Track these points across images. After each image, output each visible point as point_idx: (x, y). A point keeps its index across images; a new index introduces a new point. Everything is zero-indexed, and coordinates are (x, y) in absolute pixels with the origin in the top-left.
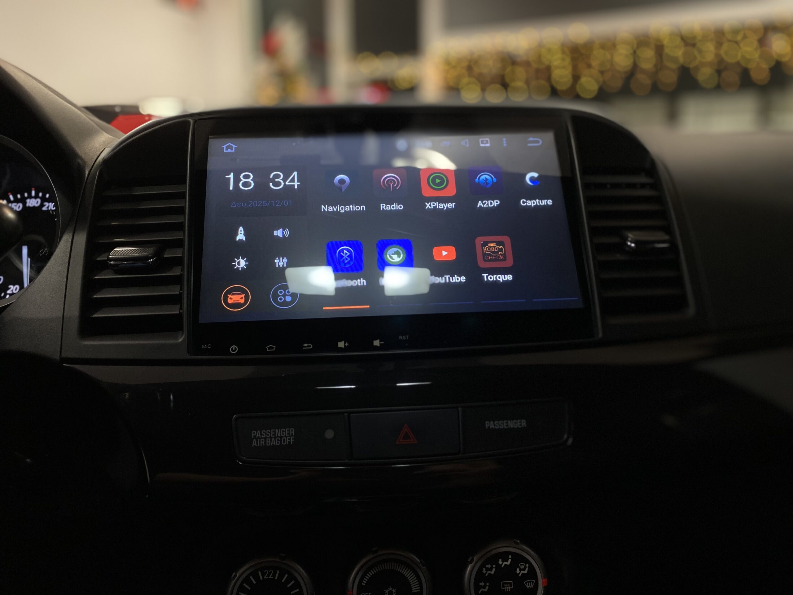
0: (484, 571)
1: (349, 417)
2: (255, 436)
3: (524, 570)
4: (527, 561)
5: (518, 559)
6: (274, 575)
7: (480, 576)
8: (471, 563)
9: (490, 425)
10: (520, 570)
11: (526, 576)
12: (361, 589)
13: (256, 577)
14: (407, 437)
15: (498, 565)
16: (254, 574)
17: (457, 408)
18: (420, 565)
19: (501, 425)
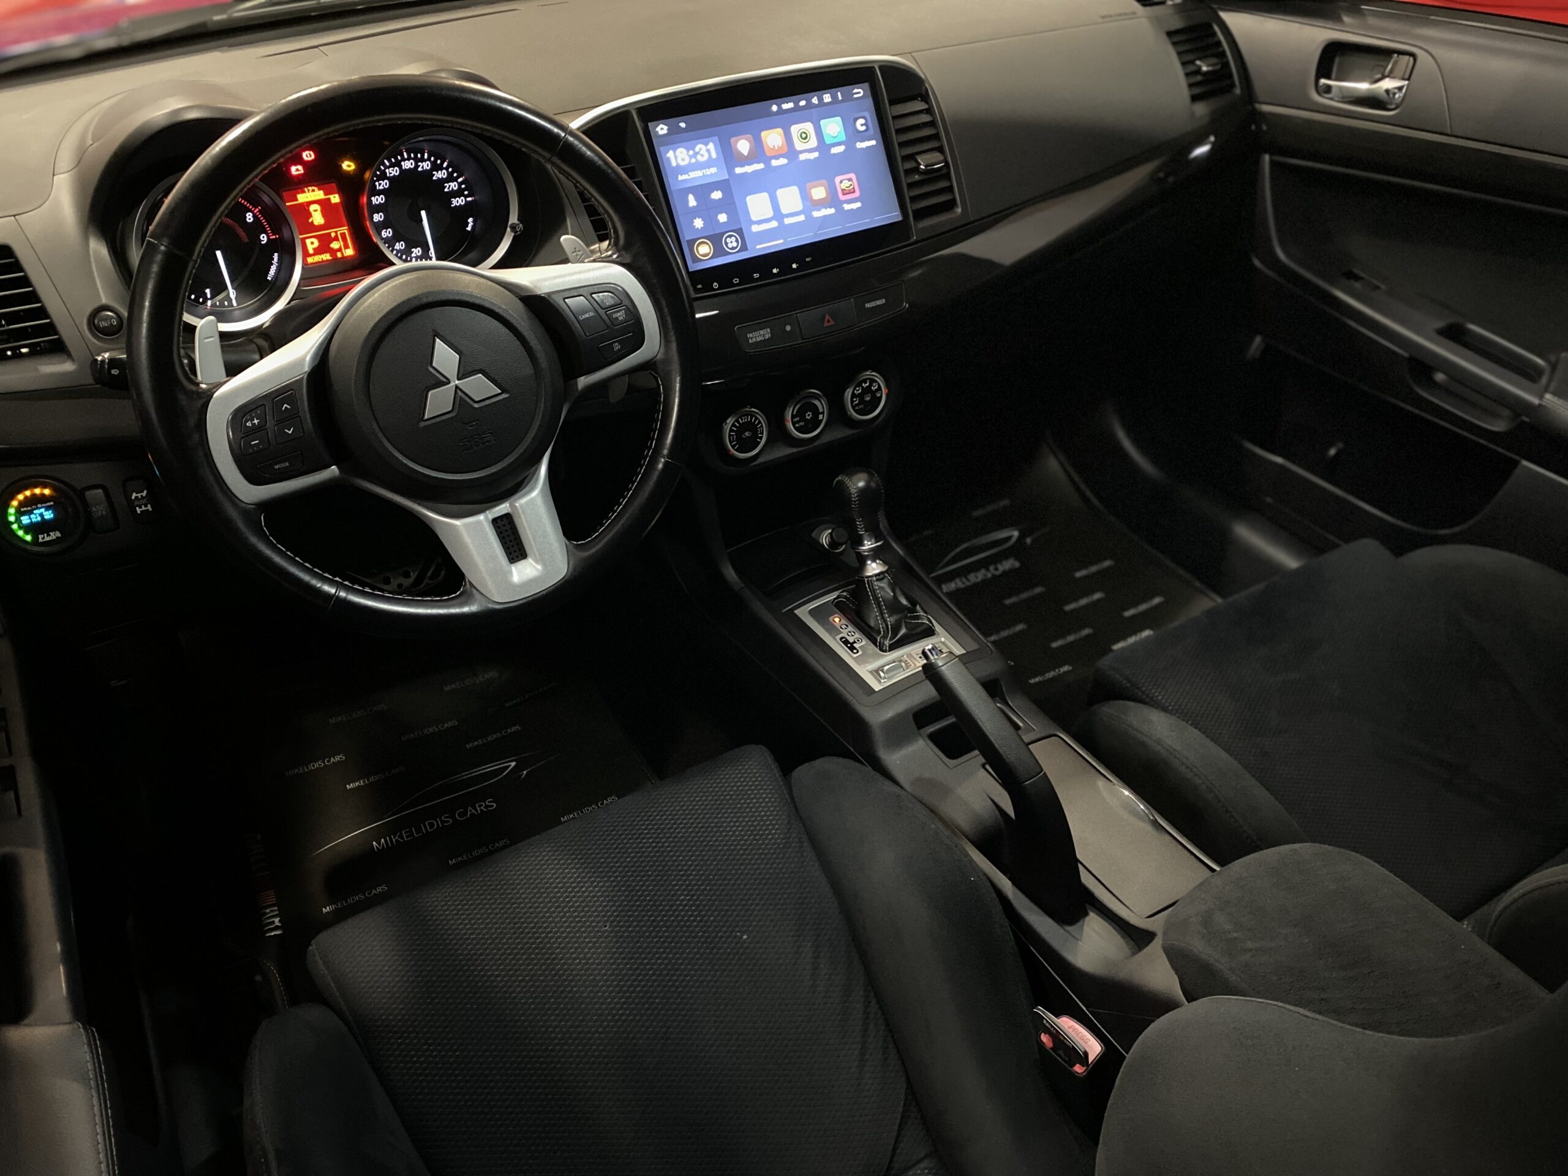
0: (855, 392)
1: (796, 315)
2: (749, 337)
3: (875, 386)
4: (876, 381)
5: (872, 381)
6: (747, 419)
7: (853, 395)
8: (847, 389)
9: (867, 305)
11: (876, 390)
12: (793, 417)
13: (739, 422)
14: (828, 321)
15: (863, 387)
16: (737, 421)
17: (851, 299)
18: (822, 396)
19: (873, 304)
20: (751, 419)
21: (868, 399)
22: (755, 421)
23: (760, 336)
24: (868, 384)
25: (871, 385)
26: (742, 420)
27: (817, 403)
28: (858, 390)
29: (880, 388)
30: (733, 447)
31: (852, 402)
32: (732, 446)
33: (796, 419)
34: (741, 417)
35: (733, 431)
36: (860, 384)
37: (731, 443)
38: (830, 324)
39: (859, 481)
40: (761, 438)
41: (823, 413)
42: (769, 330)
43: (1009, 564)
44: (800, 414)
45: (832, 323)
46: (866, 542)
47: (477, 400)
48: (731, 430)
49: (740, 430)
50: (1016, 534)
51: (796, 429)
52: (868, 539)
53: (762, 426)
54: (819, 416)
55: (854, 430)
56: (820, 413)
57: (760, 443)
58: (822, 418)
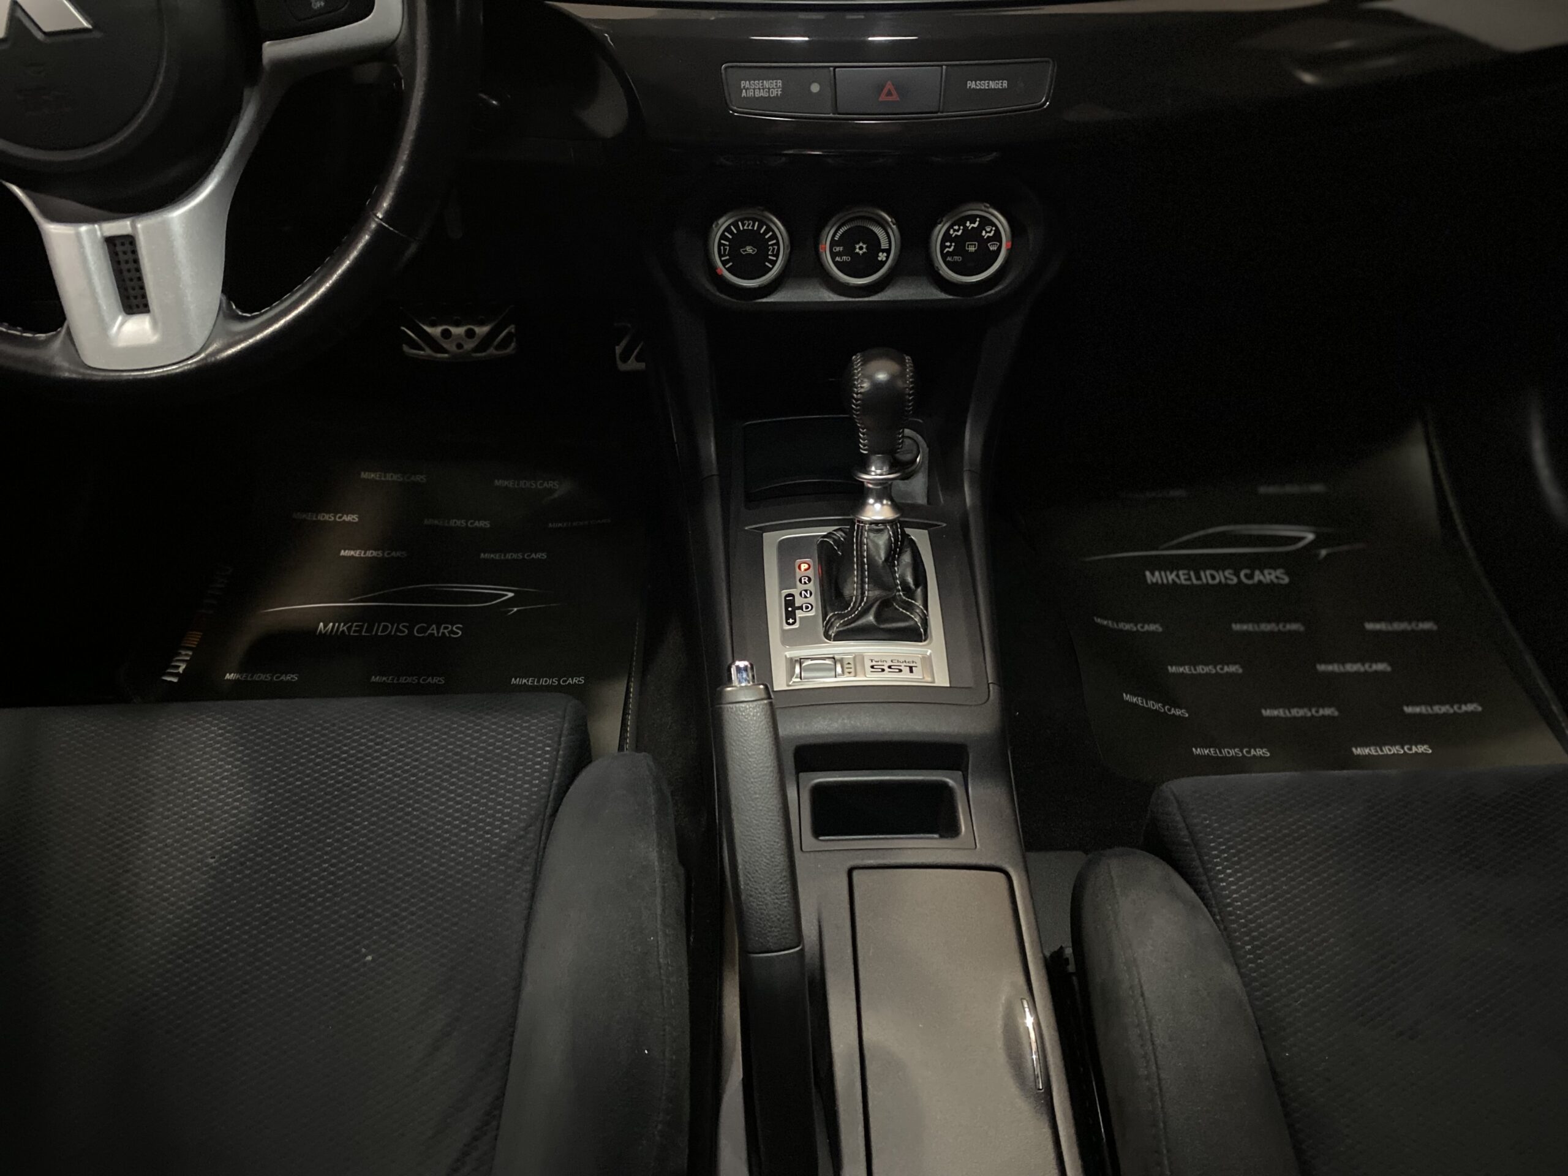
0: (951, 232)
1: (834, 70)
2: (744, 87)
3: (990, 232)
4: (993, 224)
5: (986, 222)
6: (753, 226)
7: (947, 237)
8: (940, 223)
9: (971, 85)
10: (987, 232)
11: (989, 239)
12: (833, 243)
13: (737, 227)
14: (889, 94)
15: (966, 228)
16: (735, 224)
17: (941, 66)
18: (891, 224)
19: (983, 85)
20: (760, 228)
21: (972, 249)
22: (766, 232)
23: (763, 89)
24: (976, 225)
25: (981, 227)
26: (743, 225)
27: (878, 231)
28: (958, 231)
29: (997, 237)
30: (724, 263)
31: (943, 247)
32: (722, 262)
33: (838, 249)
34: (743, 221)
35: (726, 239)
36: (961, 222)
37: (720, 256)
38: (890, 99)
39: (878, 370)
40: (774, 263)
41: (888, 251)
42: (780, 83)
43: (1269, 576)
44: (847, 241)
45: (895, 97)
46: (873, 469)
47: (46, 29)
48: (723, 237)
49: (738, 240)
50: (1311, 537)
51: (836, 264)
52: (878, 465)
53: (777, 244)
54: (880, 254)
55: (943, 296)
56: (883, 251)
57: (771, 269)
58: (884, 259)
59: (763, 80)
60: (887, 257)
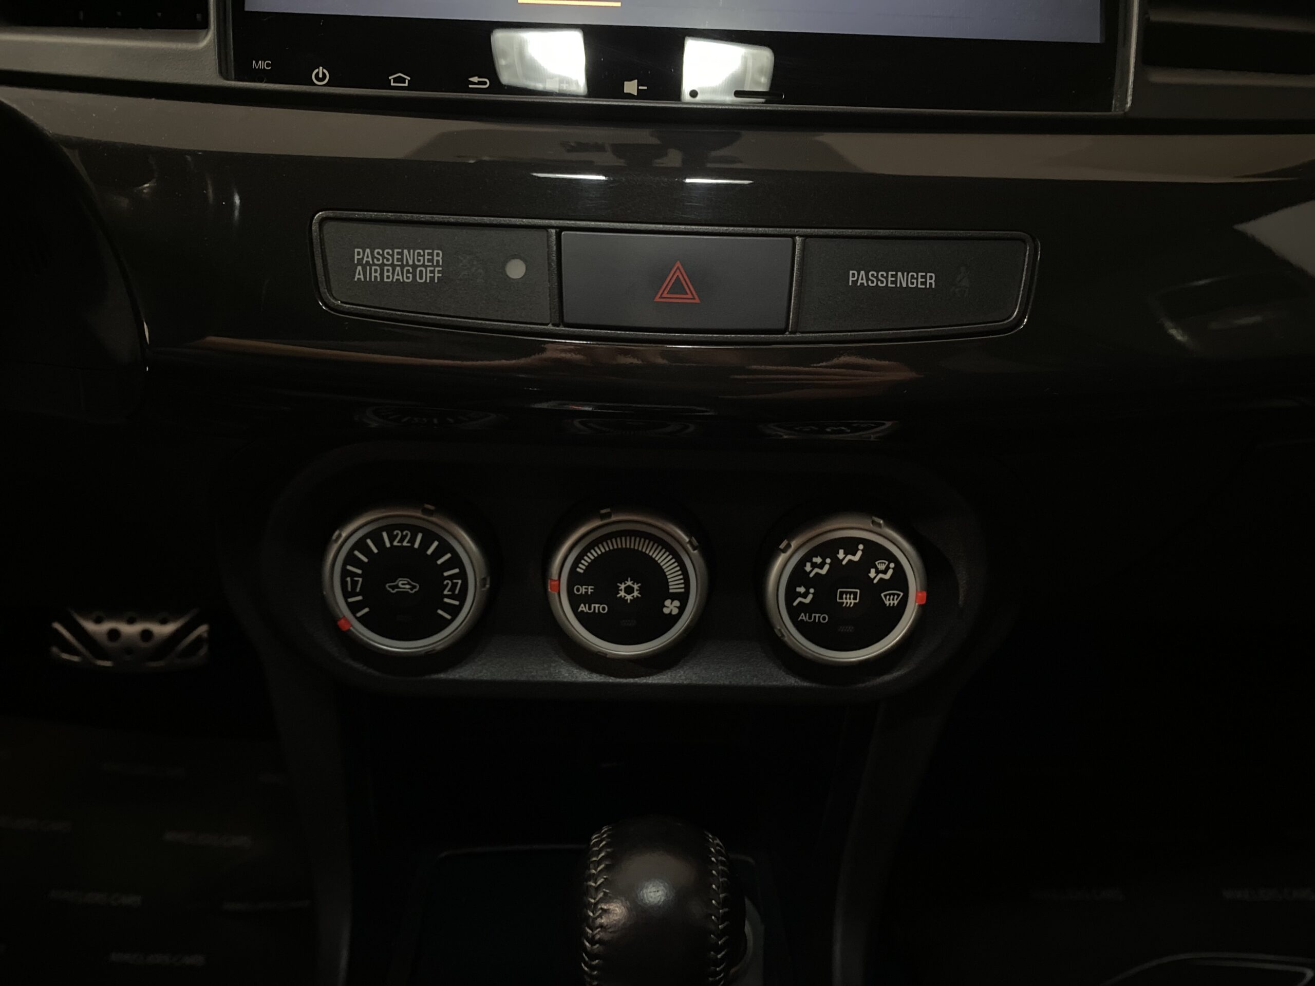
0: (808, 567)
1: (559, 236)
2: (361, 260)
3: (885, 572)
4: (891, 558)
5: (875, 552)
6: (412, 541)
7: (798, 576)
8: (784, 551)
9: (857, 277)
10: (878, 572)
11: (883, 584)
12: (573, 580)
14: (678, 288)
17: (793, 236)
18: (689, 547)
19: (882, 279)
20: (425, 544)
21: (849, 601)
22: (438, 553)
23: (402, 267)
24: (856, 558)
26: (392, 538)
27: (664, 561)
28: (821, 566)
29: (899, 581)
30: (354, 608)
31: (791, 594)
32: (349, 606)
33: (583, 590)
34: (390, 529)
35: (357, 563)
36: (827, 550)
37: (346, 595)
38: (676, 299)
40: (455, 611)
41: (683, 598)
42: (439, 258)
44: (601, 577)
45: (691, 297)
48: (350, 559)
49: (382, 566)
51: (580, 617)
53: (463, 575)
54: (668, 602)
55: (792, 681)
56: (674, 597)
57: (449, 622)
58: (675, 611)
59: (403, 248)
60: (682, 609)
